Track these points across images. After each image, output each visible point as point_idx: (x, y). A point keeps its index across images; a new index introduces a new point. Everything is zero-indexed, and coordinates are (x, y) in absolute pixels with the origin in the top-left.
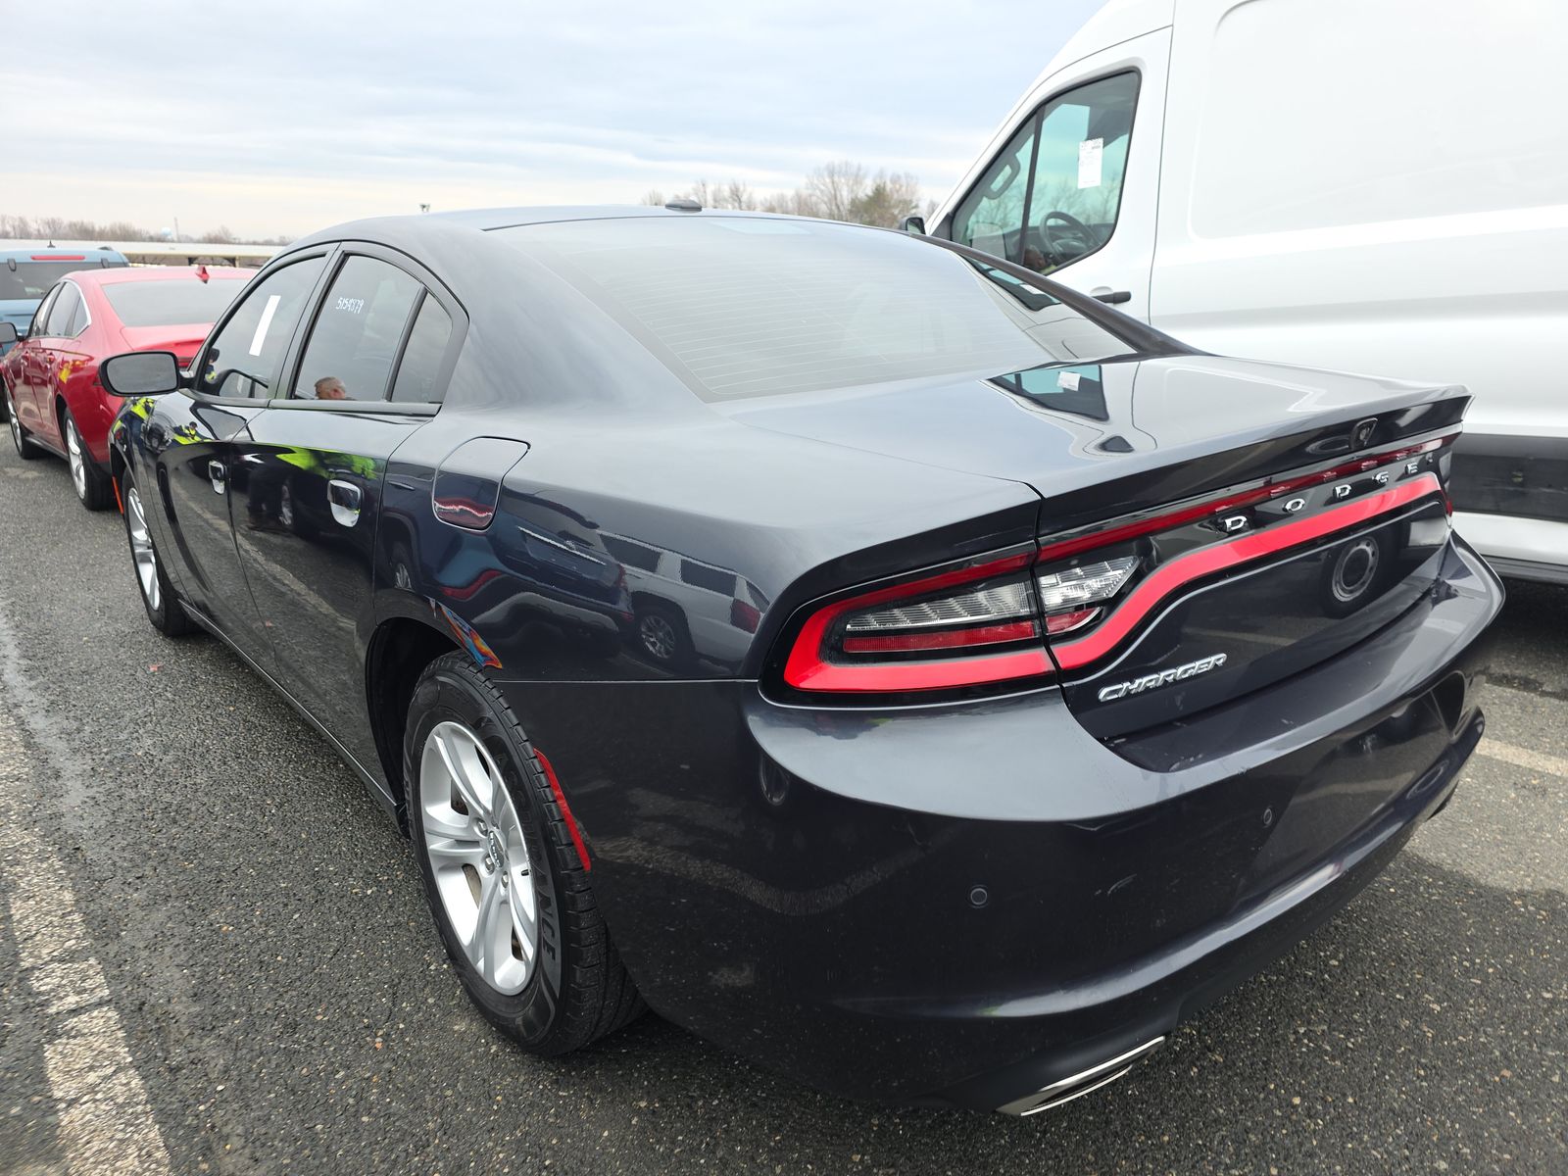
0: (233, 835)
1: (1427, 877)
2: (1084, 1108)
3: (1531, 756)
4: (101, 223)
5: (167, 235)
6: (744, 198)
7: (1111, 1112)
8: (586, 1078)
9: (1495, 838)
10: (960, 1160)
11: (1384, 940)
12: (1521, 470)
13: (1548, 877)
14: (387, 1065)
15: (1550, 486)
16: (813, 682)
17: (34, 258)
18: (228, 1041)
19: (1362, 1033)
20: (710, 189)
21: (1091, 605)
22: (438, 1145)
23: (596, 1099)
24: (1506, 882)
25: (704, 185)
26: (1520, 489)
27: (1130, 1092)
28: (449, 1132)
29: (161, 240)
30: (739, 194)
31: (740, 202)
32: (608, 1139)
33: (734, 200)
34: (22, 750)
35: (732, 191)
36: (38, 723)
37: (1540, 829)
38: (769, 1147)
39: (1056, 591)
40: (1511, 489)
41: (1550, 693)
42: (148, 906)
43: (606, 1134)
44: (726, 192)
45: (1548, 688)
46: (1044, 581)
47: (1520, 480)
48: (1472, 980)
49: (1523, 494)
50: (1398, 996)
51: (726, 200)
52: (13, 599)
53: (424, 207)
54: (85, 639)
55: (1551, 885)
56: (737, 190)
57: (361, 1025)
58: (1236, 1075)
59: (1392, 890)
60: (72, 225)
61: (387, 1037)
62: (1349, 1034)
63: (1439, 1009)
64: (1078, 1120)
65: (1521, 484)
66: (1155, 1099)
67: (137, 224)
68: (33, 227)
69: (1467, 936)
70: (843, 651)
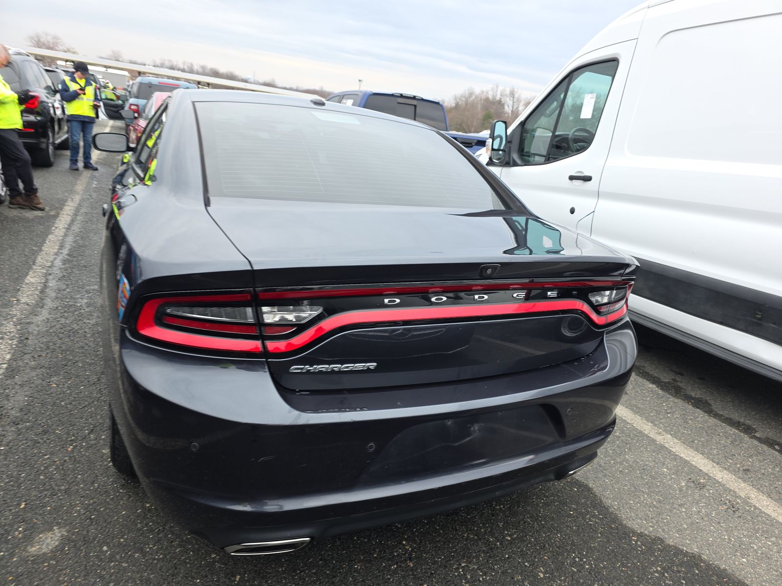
0: (86, 348)
1: (596, 512)
2: (329, 567)
3: (713, 467)
4: (222, 70)
5: (249, 79)
6: (516, 96)
7: (340, 572)
8: (135, 487)
9: (652, 503)
10: (256, 571)
11: (544, 535)
12: (760, 311)
13: (663, 530)
14: (66, 458)
15: (774, 324)
16: (147, 332)
17: (159, 83)
18: (19, 430)
19: (492, 575)
20: (500, 89)
21: (293, 325)
22: (59, 496)
23: (132, 497)
24: (637, 526)
25: (497, 87)
26: (759, 322)
27: (356, 566)
28: (67, 492)
29: (246, 81)
30: (514, 93)
31: (514, 97)
32: (123, 515)
33: (511, 96)
34: (38, 293)
35: (511, 91)
36: (52, 283)
37: (681, 505)
38: (182, 539)
39: (271, 315)
40: (755, 320)
41: (757, 437)
42: (34, 368)
43: (124, 513)
44: (508, 92)
45: (757, 435)
46: (265, 309)
47: (760, 316)
48: (572, 568)
49: (760, 325)
50: (526, 564)
51: (507, 96)
52: (82, 230)
53: (360, 81)
54: (96, 252)
55: (661, 534)
56: (514, 91)
57: (70, 439)
58: (413, 575)
59: (572, 513)
60: (211, 69)
61: (75, 447)
62: (485, 574)
63: (542, 576)
64: (322, 571)
65: (760, 319)
66: (364, 573)
67: (238, 73)
68: (196, 68)
69: (591, 546)
70: (163, 321)
